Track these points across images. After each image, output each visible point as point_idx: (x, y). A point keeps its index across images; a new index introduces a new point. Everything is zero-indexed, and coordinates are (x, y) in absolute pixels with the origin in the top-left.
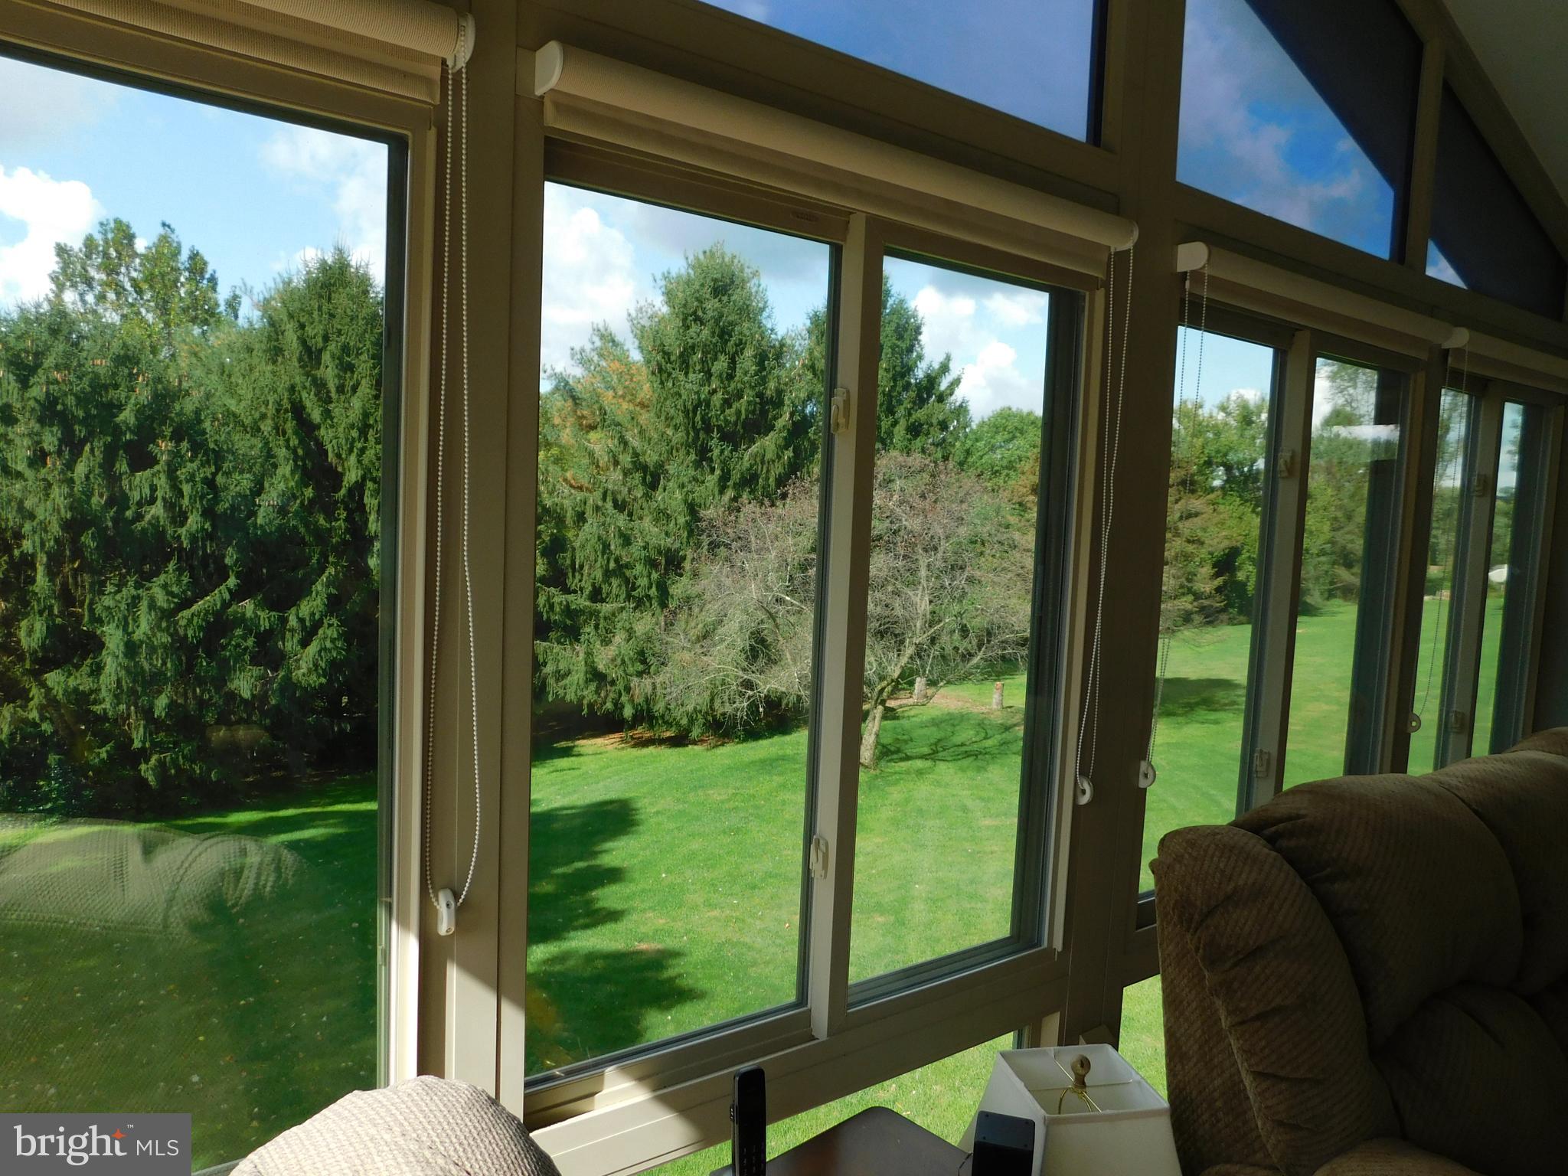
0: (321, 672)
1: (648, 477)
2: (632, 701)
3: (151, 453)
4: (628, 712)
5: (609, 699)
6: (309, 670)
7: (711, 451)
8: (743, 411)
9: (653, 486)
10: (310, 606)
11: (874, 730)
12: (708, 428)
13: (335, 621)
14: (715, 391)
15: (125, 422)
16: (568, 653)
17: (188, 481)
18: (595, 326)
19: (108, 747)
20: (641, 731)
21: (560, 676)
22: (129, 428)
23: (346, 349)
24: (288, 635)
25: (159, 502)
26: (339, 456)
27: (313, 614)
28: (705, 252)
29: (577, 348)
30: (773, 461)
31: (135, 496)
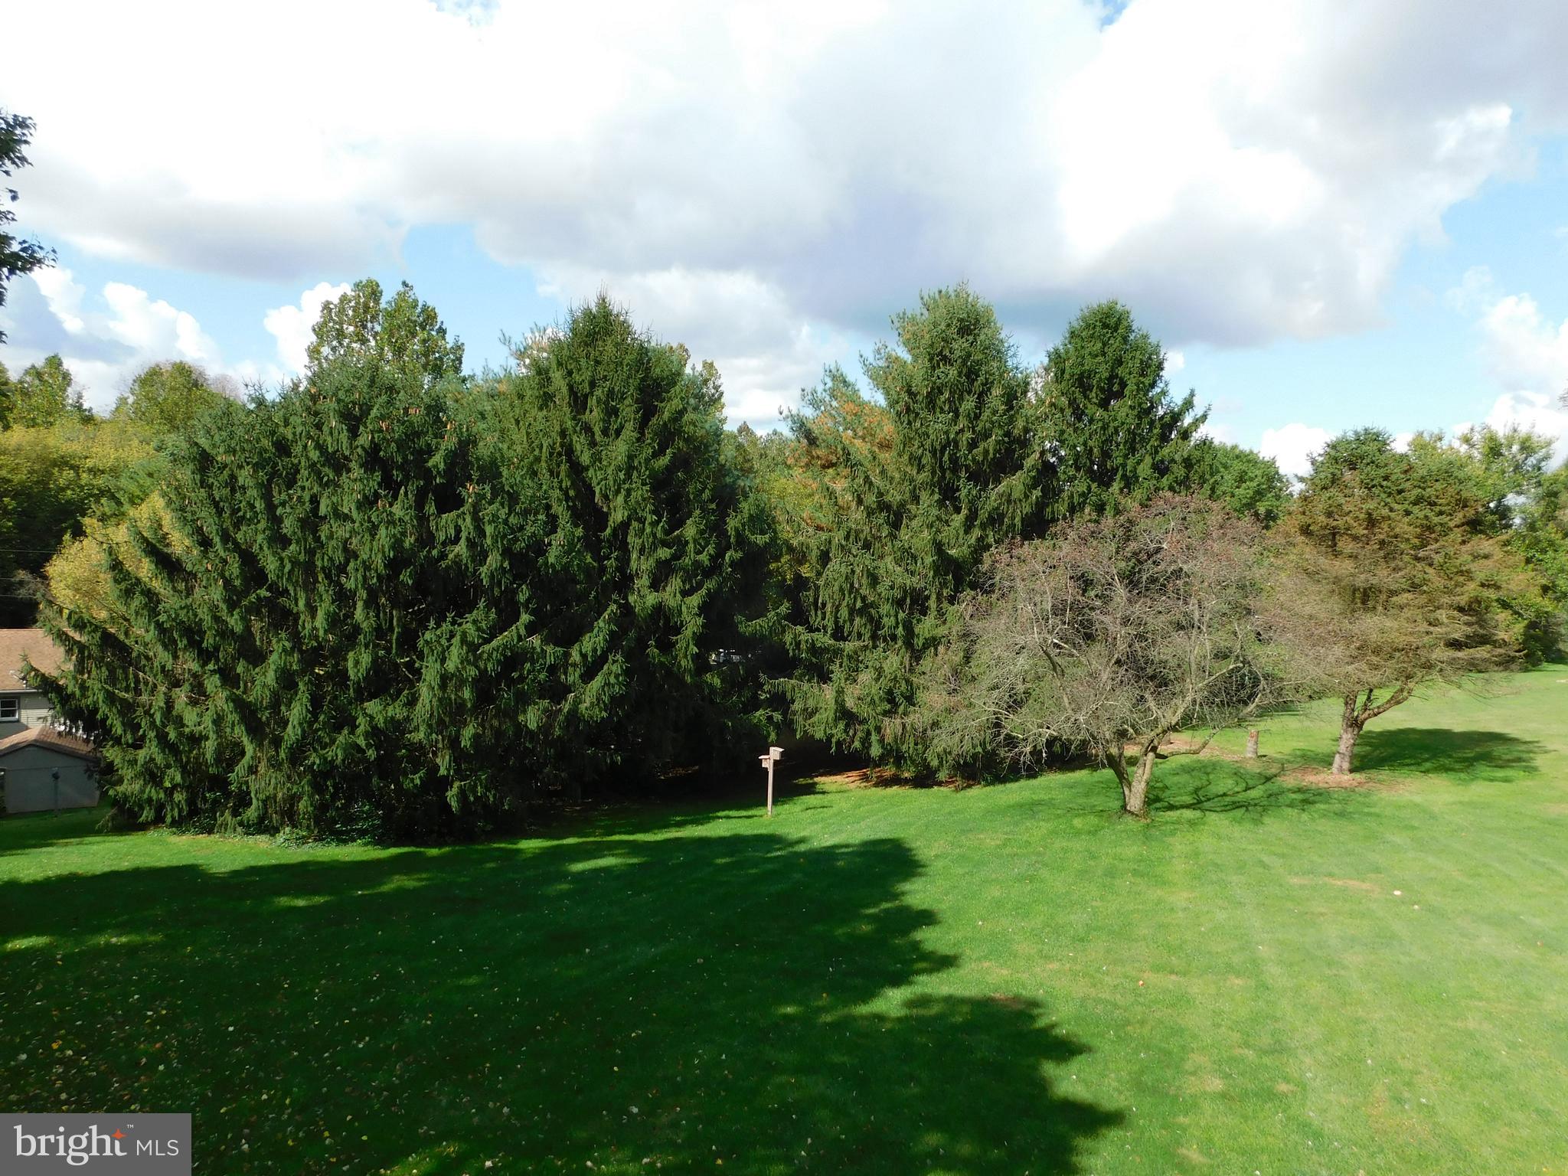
0: (602, 706)
1: (891, 516)
2: (881, 741)
3: (460, 495)
4: (875, 751)
5: (857, 738)
6: (592, 703)
7: (958, 490)
8: (991, 451)
9: (896, 525)
10: (592, 642)
11: (1145, 777)
12: (955, 465)
13: (619, 657)
14: (962, 431)
15: (436, 466)
16: (816, 690)
17: (490, 522)
18: (827, 368)
19: (421, 773)
20: (889, 771)
21: (810, 713)
22: (439, 472)
23: (611, 393)
24: (570, 669)
25: (463, 542)
26: (606, 497)
27: (595, 650)
28: (940, 292)
29: (808, 390)
30: (1020, 500)
31: (441, 536)
